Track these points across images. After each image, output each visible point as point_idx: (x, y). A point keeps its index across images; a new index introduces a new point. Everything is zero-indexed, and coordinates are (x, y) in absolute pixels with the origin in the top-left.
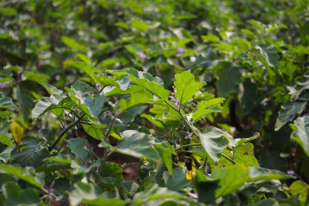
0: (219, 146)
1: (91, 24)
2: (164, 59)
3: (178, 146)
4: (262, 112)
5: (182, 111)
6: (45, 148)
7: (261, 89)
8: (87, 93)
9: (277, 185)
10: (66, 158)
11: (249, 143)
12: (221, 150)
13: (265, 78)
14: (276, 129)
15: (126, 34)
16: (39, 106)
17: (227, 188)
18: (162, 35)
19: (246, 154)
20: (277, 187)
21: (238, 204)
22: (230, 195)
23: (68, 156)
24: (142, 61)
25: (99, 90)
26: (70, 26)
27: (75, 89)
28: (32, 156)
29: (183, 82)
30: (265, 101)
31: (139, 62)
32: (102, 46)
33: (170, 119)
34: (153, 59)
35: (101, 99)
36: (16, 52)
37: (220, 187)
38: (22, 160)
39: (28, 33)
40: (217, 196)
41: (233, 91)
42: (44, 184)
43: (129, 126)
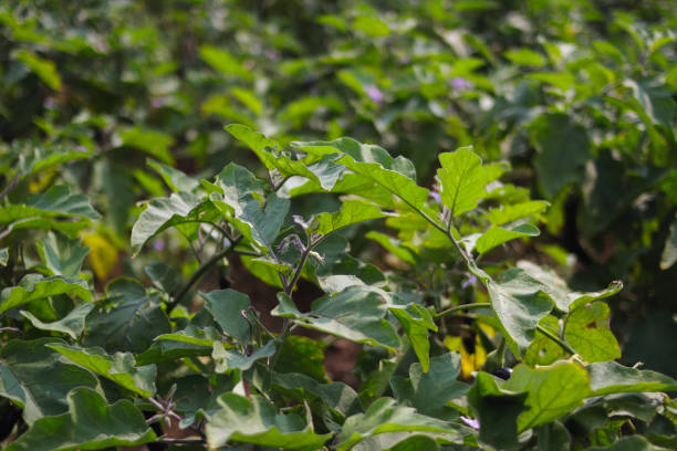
0: (532, 313)
1: (264, 16)
2: (423, 102)
3: (445, 302)
4: (635, 226)
5: (453, 231)
6: (159, 308)
7: (636, 173)
8: (248, 192)
9: (655, 403)
10: (201, 336)
11: (599, 303)
12: (535, 322)
13: (645, 150)
14: (665, 265)
15: (341, 43)
16: (147, 218)
17: (542, 411)
18: (421, 48)
19: (593, 325)
20: (654, 408)
21: (567, 445)
22: (551, 425)
23: (207, 329)
24: (375, 106)
25: (276, 185)
26: (219, 21)
27: (224, 182)
28: (131, 324)
29: (457, 170)
30: (642, 200)
31: (368, 108)
32: (288, 68)
33: (428, 244)
34: (399, 103)
35: (278, 208)
36: (102, 79)
37: (528, 408)
38: (109, 332)
39: (128, 38)
40: (520, 427)
41: (573, 178)
42: (155, 390)
43: (338, 262)
